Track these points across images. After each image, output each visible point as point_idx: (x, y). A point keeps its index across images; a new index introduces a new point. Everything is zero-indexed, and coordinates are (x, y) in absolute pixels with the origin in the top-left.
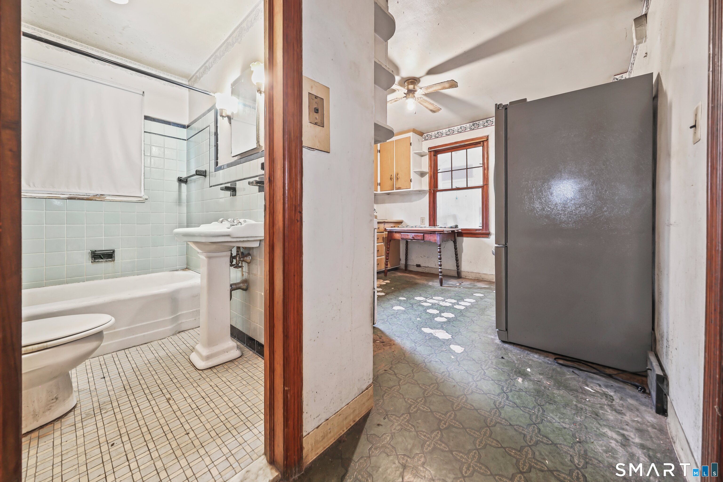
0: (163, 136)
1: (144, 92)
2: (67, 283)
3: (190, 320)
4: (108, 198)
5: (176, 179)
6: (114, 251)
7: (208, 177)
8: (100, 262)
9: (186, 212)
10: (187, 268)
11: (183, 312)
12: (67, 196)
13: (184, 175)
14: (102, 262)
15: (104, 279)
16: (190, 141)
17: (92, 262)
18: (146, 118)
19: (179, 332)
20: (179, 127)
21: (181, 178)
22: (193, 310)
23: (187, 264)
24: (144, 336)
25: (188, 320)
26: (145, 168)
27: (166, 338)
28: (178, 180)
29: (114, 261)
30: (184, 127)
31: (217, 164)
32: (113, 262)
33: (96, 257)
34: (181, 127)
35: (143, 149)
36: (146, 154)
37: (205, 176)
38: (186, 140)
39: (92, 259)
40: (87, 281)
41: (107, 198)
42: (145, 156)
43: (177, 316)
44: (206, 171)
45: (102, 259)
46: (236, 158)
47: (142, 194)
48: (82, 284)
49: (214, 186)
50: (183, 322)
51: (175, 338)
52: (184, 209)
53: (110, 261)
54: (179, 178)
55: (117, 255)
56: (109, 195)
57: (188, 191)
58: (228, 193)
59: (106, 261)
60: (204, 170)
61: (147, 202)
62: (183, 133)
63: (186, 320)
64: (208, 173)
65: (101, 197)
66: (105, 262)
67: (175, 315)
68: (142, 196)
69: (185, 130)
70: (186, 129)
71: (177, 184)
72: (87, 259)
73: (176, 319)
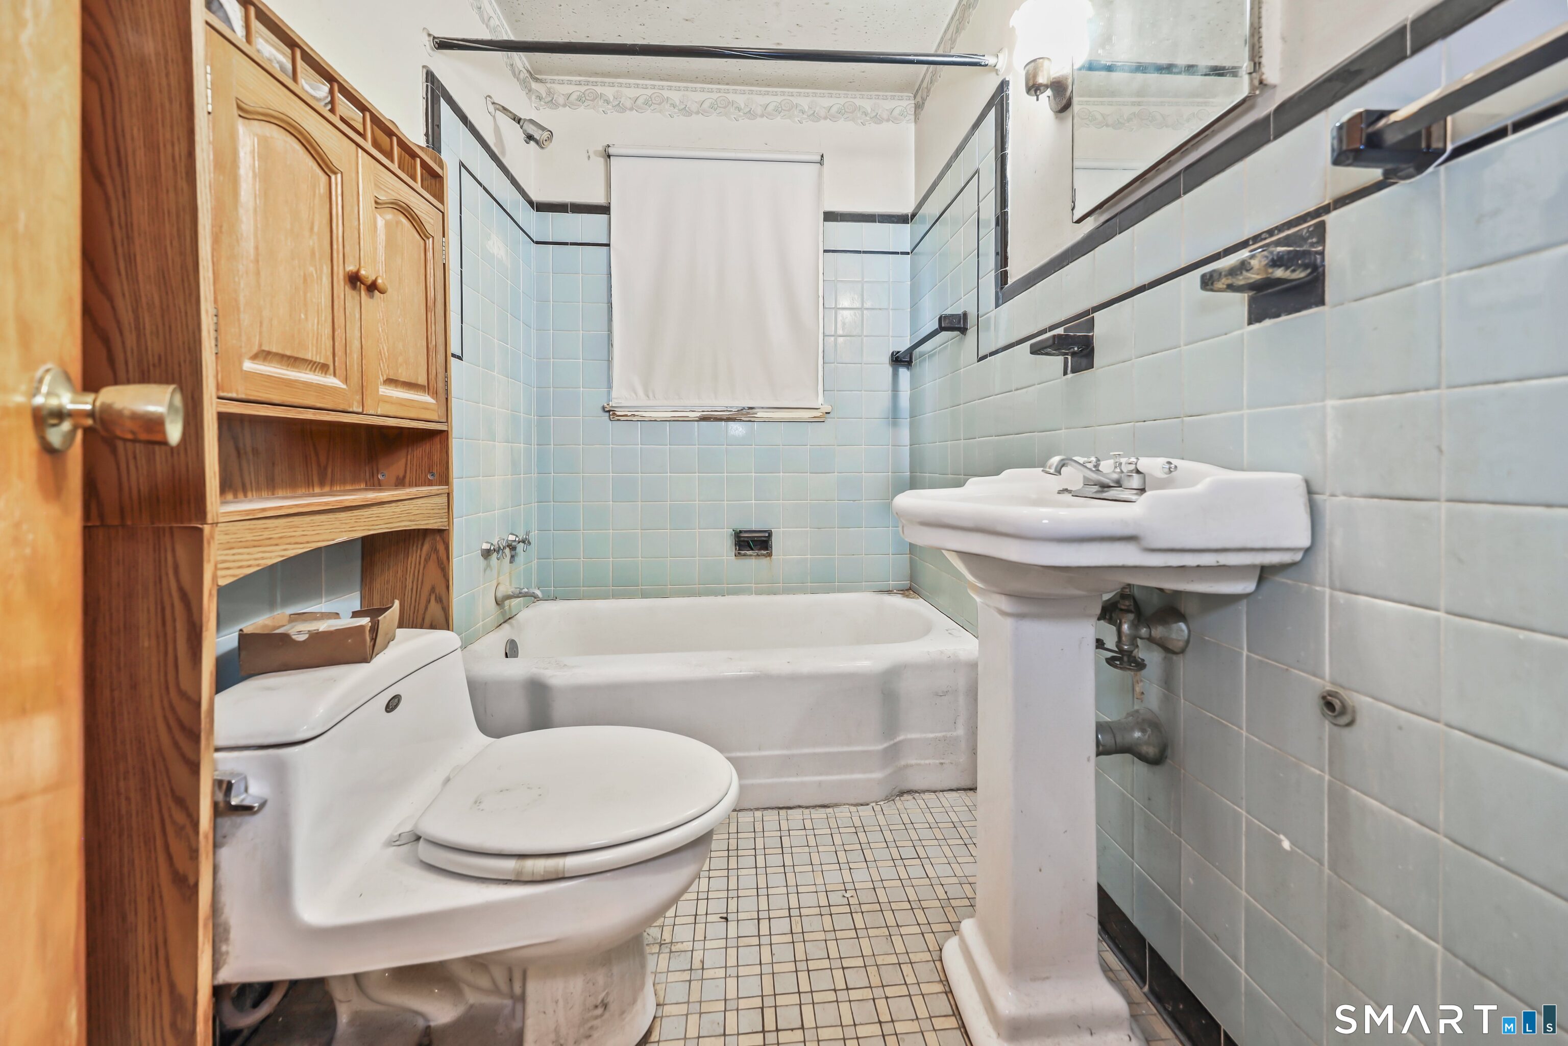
0: (859, 252)
1: (822, 156)
2: (700, 594)
3: (927, 762)
4: (761, 414)
5: (886, 359)
6: (770, 534)
7: (972, 333)
8: (748, 556)
9: (908, 443)
10: (910, 589)
11: (910, 736)
12: (698, 414)
13: (903, 346)
14: (751, 555)
15: (756, 594)
16: (916, 254)
17: (735, 556)
18: (830, 217)
19: (902, 793)
20: (893, 222)
21: (898, 352)
22: (937, 735)
23: (913, 577)
24: (820, 783)
25: (922, 762)
26: (826, 338)
27: (870, 807)
28: (892, 360)
29: (770, 555)
30: (903, 219)
31: (1003, 278)
32: (768, 558)
33: (742, 543)
34: (897, 222)
35: (821, 294)
36: (826, 306)
37: (963, 330)
38: (908, 253)
39: (736, 549)
40: (728, 594)
41: (759, 415)
42: (826, 310)
43: (895, 744)
44: (965, 315)
45: (752, 549)
46: (1090, 225)
47: (820, 401)
48: (720, 599)
49: (992, 354)
50: (912, 766)
51: (889, 808)
52: (905, 434)
53: (764, 555)
54: (893, 353)
55: (776, 543)
56: (762, 408)
57: (914, 384)
58: (1056, 362)
59: (758, 555)
60: (960, 312)
61: (829, 421)
62: (901, 234)
63: (919, 762)
64: (972, 320)
65: (748, 413)
66: (755, 556)
67: (892, 742)
68: (820, 406)
69: (907, 227)
70: (909, 225)
71: (889, 370)
72: (727, 546)
73: (892, 753)
